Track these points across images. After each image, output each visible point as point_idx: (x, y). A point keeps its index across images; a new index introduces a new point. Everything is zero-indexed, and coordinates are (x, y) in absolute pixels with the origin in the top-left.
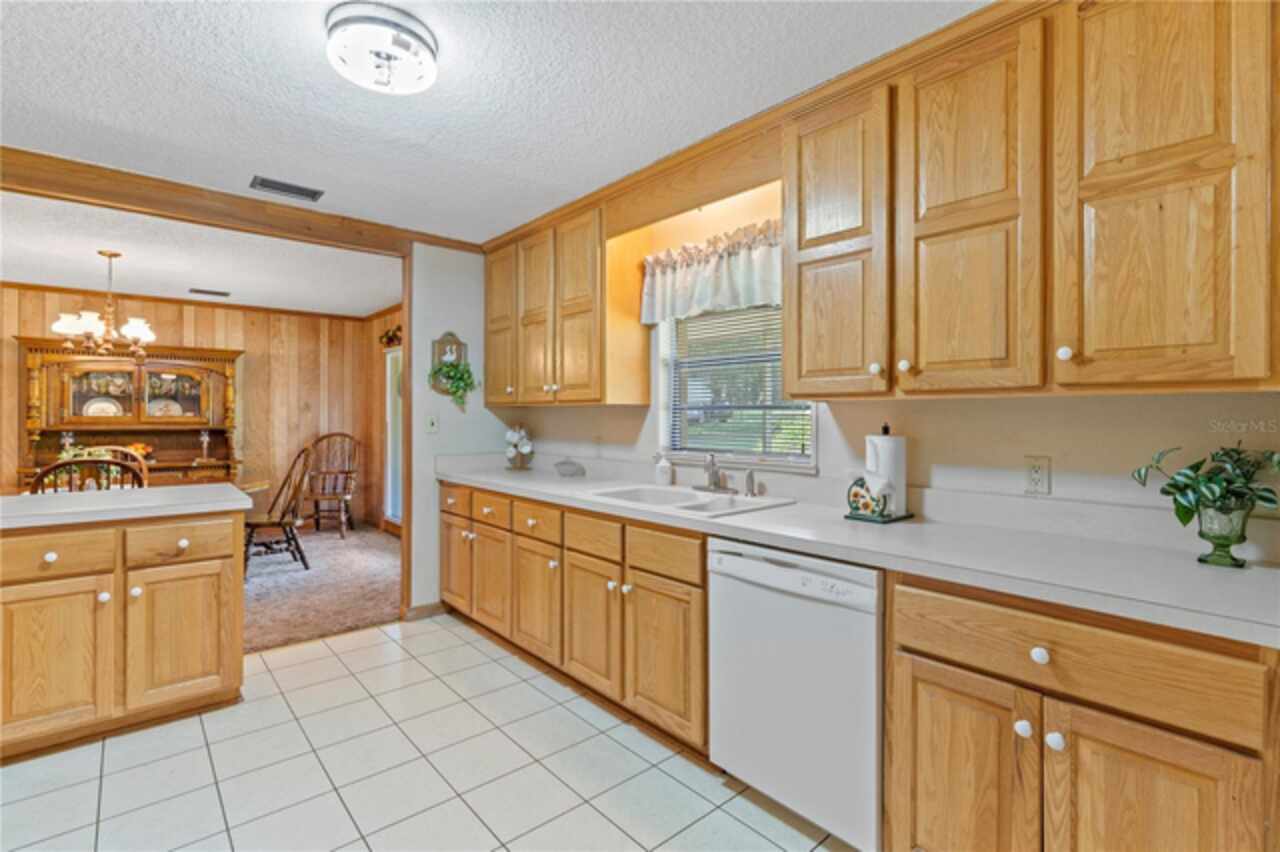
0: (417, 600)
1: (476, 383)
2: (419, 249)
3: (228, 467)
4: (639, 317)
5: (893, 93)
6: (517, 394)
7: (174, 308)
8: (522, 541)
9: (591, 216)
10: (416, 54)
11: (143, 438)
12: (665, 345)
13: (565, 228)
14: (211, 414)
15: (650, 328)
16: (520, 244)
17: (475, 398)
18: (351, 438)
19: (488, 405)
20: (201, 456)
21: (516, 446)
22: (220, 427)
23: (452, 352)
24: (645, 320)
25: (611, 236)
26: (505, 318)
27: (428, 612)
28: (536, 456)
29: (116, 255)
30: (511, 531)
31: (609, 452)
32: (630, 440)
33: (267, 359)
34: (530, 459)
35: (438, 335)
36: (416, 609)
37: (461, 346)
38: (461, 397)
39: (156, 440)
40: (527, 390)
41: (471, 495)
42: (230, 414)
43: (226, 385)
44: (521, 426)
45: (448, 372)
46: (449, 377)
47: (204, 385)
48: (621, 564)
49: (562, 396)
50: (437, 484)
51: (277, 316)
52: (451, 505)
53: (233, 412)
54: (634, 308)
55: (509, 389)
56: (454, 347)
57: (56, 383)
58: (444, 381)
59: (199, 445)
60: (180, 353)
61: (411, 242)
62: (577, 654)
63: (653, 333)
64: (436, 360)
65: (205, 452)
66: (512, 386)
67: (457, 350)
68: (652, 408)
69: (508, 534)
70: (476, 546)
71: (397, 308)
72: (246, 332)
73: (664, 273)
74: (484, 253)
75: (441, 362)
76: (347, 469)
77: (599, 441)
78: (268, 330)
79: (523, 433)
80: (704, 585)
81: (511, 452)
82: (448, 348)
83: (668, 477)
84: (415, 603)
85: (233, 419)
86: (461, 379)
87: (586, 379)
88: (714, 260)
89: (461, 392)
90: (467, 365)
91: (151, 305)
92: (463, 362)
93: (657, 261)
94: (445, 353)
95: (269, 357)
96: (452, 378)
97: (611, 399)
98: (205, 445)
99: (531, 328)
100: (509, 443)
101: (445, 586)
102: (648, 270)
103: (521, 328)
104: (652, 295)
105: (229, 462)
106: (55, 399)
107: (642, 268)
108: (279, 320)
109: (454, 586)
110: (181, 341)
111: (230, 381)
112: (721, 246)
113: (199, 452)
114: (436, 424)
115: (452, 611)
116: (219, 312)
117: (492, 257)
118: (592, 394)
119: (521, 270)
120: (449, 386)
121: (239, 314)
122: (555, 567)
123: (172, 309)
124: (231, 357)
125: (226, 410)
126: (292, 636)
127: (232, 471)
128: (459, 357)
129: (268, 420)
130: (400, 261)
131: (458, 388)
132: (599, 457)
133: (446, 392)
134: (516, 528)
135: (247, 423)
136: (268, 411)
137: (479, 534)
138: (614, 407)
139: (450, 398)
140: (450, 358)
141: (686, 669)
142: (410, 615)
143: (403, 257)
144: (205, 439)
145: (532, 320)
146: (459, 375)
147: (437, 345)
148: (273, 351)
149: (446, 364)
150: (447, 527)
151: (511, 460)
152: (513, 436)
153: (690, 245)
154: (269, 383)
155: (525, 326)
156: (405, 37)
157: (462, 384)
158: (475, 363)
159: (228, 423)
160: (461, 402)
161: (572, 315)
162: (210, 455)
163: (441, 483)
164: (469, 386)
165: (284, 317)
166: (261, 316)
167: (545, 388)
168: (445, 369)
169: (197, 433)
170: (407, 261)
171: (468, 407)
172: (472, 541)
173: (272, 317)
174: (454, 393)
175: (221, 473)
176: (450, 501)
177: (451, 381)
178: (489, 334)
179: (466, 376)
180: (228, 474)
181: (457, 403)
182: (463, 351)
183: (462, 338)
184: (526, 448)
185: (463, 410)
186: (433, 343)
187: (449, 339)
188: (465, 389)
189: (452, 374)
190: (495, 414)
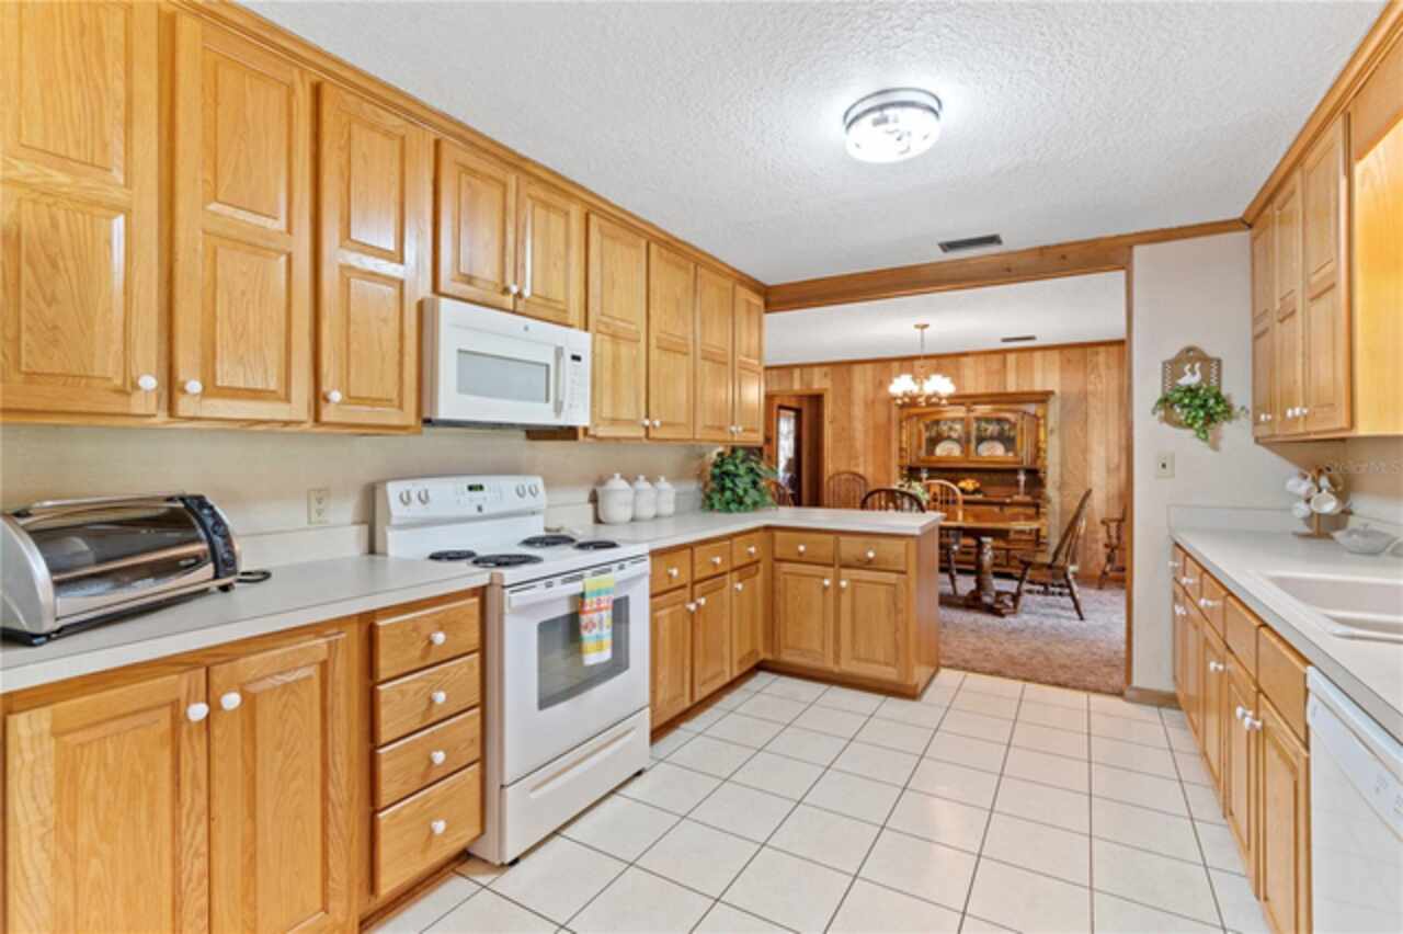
0: (1139, 679)
1: (1237, 409)
3: (1037, 506)
7: (1000, 357)
11: (976, 475)
14: (1025, 454)
17: (1235, 433)
19: (1258, 439)
20: (1018, 494)
21: (1308, 501)
22: (1033, 467)
23: (1194, 373)
29: (925, 326)
33: (1084, 396)
35: (1171, 354)
36: (1138, 690)
37: (1210, 364)
39: (986, 477)
41: (1185, 559)
42: (1042, 454)
43: (1038, 426)
44: (1321, 472)
45: (1181, 399)
46: (1184, 405)
47: (1019, 427)
51: (1095, 349)
53: (1045, 452)
56: (1198, 365)
57: (915, 430)
58: (1178, 410)
59: (1017, 483)
60: (1004, 398)
61: (1130, 247)
64: (1168, 386)
65: (1022, 489)
66: (1270, 412)
67: (1201, 368)
72: (1063, 369)
74: (1250, 227)
75: (1173, 387)
78: (1085, 367)
79: (1323, 482)
81: (1302, 509)
82: (1187, 368)
84: (1136, 681)
85: (1045, 458)
86: (1204, 405)
90: (1218, 387)
91: (982, 358)
92: (1208, 385)
94: (1182, 375)
95: (1086, 393)
96: (1192, 405)
97: (1363, 430)
98: (1022, 483)
99: (1286, 323)
100: (1298, 497)
105: (1039, 501)
106: (915, 443)
108: (1097, 353)
110: (1005, 387)
111: (1042, 422)
113: (1014, 490)
114: (1171, 466)
116: (1038, 355)
117: (1256, 231)
118: (1345, 421)
120: (1183, 417)
121: (1055, 355)
123: (997, 359)
124: (1043, 398)
125: (1038, 449)
126: (1003, 670)
127: (1042, 510)
128: (1206, 377)
129: (1085, 460)
133: (1178, 424)
135: (1063, 464)
136: (1085, 451)
140: (1190, 380)
142: (1128, 693)
143: (1119, 268)
144: (1022, 478)
145: (1286, 313)
146: (1197, 402)
147: (1169, 366)
148: (1090, 388)
149: (1181, 389)
151: (1301, 522)
152: (1302, 486)
154: (1086, 421)
157: (1205, 412)
158: (1236, 386)
159: (1039, 462)
161: (1319, 296)
162: (1026, 494)
163: (1173, 541)
164: (1228, 412)
165: (1102, 349)
166: (1078, 351)
168: (1179, 395)
169: (1015, 471)
171: (1223, 444)
173: (1089, 350)
174: (1192, 426)
175: (1031, 511)
177: (1186, 411)
179: (1211, 402)
180: (1038, 513)
181: (1202, 439)
182: (1214, 371)
183: (1212, 351)
184: (1330, 506)
185: (1215, 447)
186: (1164, 363)
187: (1191, 355)
188: (1210, 418)
189: (1186, 401)
190: (1274, 451)
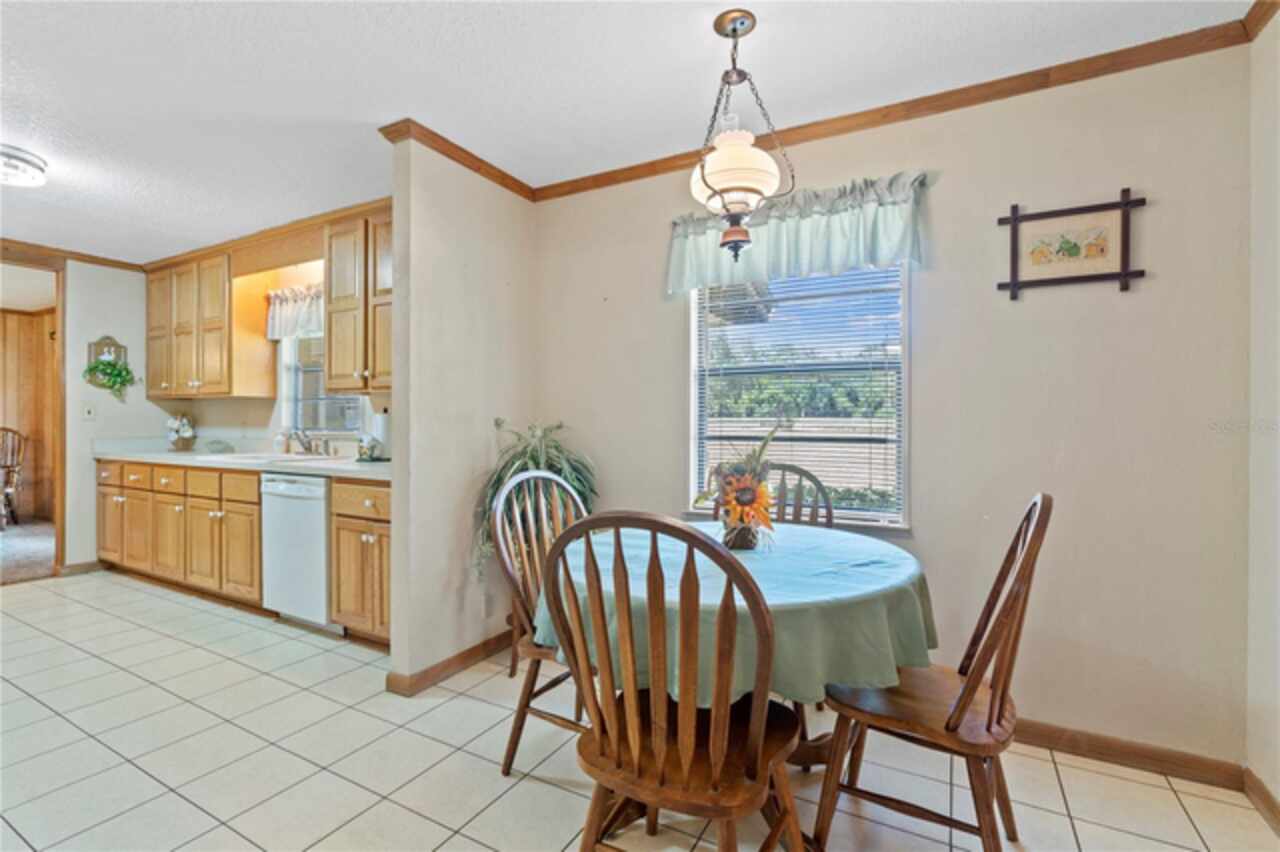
0: (71, 559)
1: (136, 379)
2: (71, 264)
4: (265, 335)
5: (366, 223)
6: (171, 387)
8: (159, 497)
9: (222, 260)
10: (24, 171)
12: (288, 355)
13: (205, 264)
15: (276, 343)
16: (173, 270)
17: (136, 393)
18: (14, 432)
19: (149, 397)
21: (177, 431)
23: (109, 352)
24: (270, 337)
25: (236, 275)
26: (162, 328)
27: (86, 569)
28: (198, 440)
30: (152, 491)
31: (251, 433)
32: (264, 423)
34: (193, 444)
35: (95, 338)
36: (70, 567)
37: (120, 349)
38: (119, 390)
40: (178, 384)
41: (122, 468)
44: (184, 415)
45: (105, 370)
46: (106, 374)
48: (220, 500)
49: (202, 390)
50: (94, 463)
52: (105, 478)
54: (261, 327)
55: (164, 385)
56: (113, 349)
58: (101, 377)
61: (65, 259)
62: (195, 568)
63: (279, 345)
64: (93, 360)
66: (167, 382)
67: (115, 351)
68: (278, 401)
69: (149, 494)
70: (126, 508)
71: (51, 311)
73: (281, 304)
74: (145, 271)
75: (97, 360)
76: (9, 463)
77: (244, 424)
79: (185, 421)
80: (259, 503)
81: (174, 436)
82: (106, 349)
83: (284, 448)
84: (69, 561)
86: (119, 375)
87: (219, 378)
88: (308, 300)
89: (117, 386)
90: (126, 363)
92: (120, 363)
93: (277, 296)
94: (103, 353)
96: (112, 374)
97: (237, 392)
99: (182, 337)
100: (171, 429)
101: (101, 546)
102: (272, 301)
103: (174, 337)
104: (273, 318)
107: (268, 299)
109: (109, 543)
112: (313, 291)
114: (93, 412)
115: (110, 567)
117: (152, 277)
118: (225, 388)
119: (174, 290)
120: (105, 381)
122: (180, 511)
128: (118, 357)
130: (54, 274)
131: (115, 383)
132: (244, 437)
133: (103, 386)
134: (156, 488)
137: (128, 497)
138: (239, 399)
139: (108, 391)
140: (108, 357)
141: (252, 559)
142: (64, 572)
143: (57, 272)
145: (182, 331)
146: (116, 372)
147: (93, 348)
149: (102, 363)
150: (102, 497)
151: (175, 443)
152: (174, 423)
153: (296, 288)
155: (177, 335)
156: (14, 162)
157: (119, 380)
158: (136, 363)
160: (120, 395)
161: (210, 330)
163: (98, 461)
164: (131, 381)
167: (190, 384)
168: (101, 367)
170: (61, 274)
171: (127, 399)
172: (123, 503)
174: (111, 387)
176: (104, 474)
177: (107, 378)
178: (150, 339)
179: (124, 373)
181: (116, 395)
182: (123, 353)
183: (122, 341)
184: (188, 433)
185: (123, 401)
186: (90, 346)
187: (107, 342)
188: (123, 384)
189: (109, 371)
190: (158, 405)
